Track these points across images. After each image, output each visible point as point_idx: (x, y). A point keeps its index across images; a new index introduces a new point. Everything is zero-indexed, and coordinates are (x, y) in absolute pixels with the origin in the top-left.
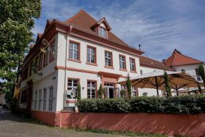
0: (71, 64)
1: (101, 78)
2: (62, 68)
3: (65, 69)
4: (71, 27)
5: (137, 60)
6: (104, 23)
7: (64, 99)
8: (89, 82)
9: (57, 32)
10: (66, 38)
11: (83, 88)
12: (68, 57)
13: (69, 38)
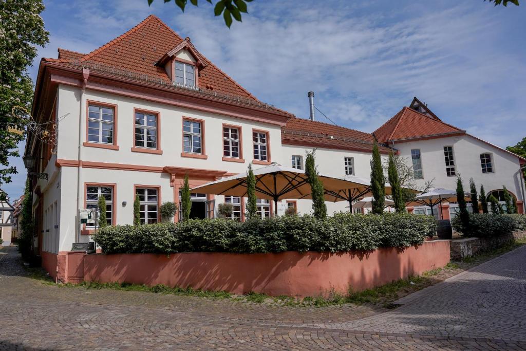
0: (91, 155)
1: (172, 181)
2: (70, 164)
3: (78, 164)
4: (86, 72)
5: (275, 135)
6: (187, 50)
7: (78, 227)
8: (139, 191)
9: (56, 86)
10: (79, 98)
11: (124, 204)
12: (84, 140)
13: (86, 97)
